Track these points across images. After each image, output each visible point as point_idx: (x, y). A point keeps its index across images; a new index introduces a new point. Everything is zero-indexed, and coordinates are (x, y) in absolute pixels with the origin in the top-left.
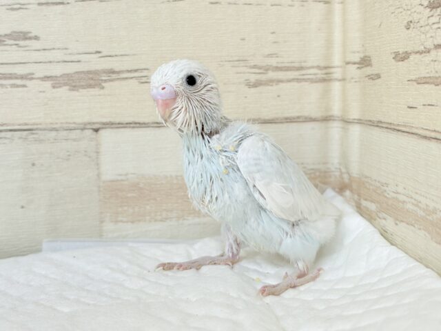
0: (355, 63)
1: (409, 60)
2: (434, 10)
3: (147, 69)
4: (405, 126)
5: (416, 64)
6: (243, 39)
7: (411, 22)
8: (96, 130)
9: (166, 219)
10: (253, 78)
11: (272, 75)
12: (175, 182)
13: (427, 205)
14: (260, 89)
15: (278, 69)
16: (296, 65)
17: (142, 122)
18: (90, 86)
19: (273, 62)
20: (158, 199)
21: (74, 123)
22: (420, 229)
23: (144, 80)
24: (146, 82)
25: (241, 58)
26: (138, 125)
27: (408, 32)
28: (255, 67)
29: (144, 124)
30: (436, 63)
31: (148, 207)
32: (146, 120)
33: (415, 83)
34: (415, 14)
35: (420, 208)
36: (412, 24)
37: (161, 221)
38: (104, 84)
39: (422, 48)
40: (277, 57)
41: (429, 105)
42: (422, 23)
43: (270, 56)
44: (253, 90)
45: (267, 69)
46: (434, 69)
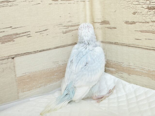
0: (99, 23)
1: (135, 24)
2: (151, 10)
3: (30, 31)
4: (134, 45)
5: (140, 26)
6: (60, 17)
7: (136, 12)
8: (13, 58)
9: (41, 86)
10: (64, 30)
11: (70, 28)
12: (42, 72)
13: (149, 69)
14: (67, 34)
15: (72, 26)
16: (77, 24)
17: (29, 52)
18: (9, 41)
19: (70, 24)
20: (37, 80)
21: (4, 57)
22: (145, 77)
23: (29, 36)
24: (30, 37)
25: (60, 24)
26: (28, 53)
27: (134, 15)
28: (65, 26)
29: (30, 52)
30: (152, 27)
31: (34, 83)
32: (31, 51)
33: (140, 32)
34: (139, 10)
35: (145, 70)
36: (136, 13)
37: (39, 87)
38: (14, 40)
39: (144, 21)
40: (71, 22)
41: (149, 39)
42: (143, 13)
43: (69, 22)
44: (65, 35)
45: (68, 26)
46: (152, 28)
